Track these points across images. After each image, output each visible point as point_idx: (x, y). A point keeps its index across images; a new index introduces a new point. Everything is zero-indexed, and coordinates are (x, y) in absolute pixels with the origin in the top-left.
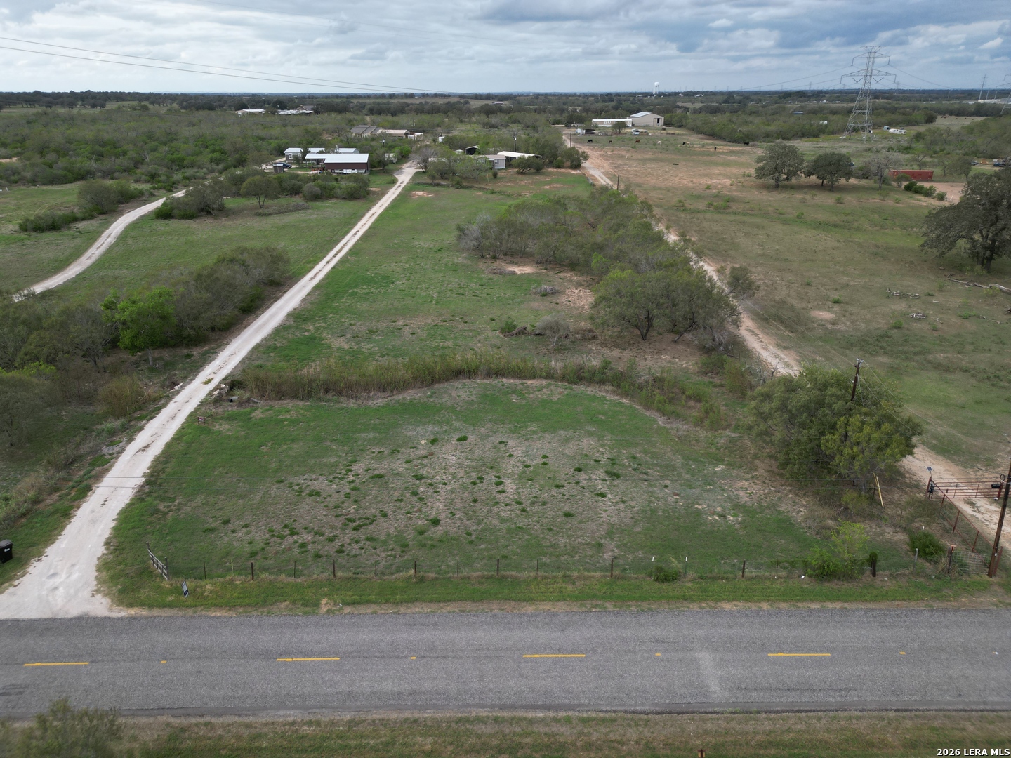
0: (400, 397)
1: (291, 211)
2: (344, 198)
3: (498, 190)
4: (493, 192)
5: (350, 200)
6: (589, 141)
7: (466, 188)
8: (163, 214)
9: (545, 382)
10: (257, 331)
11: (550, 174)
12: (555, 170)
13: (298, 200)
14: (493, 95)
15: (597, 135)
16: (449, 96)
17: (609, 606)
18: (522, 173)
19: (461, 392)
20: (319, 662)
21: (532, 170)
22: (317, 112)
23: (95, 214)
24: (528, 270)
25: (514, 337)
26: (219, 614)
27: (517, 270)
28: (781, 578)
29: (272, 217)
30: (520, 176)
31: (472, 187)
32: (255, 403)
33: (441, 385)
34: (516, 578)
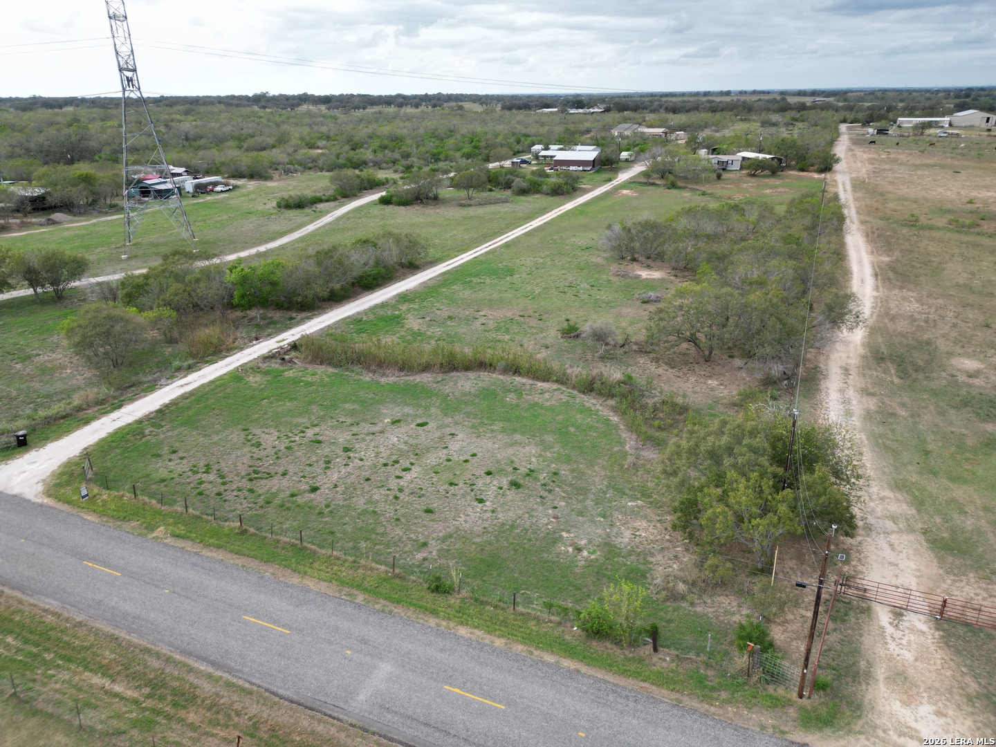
0: (411, 378)
1: (491, 203)
2: (548, 194)
3: (709, 191)
4: (704, 194)
5: (552, 196)
6: (871, 142)
7: (680, 188)
8: (385, 201)
9: (555, 386)
10: (358, 306)
11: (788, 177)
12: (797, 173)
13: (508, 193)
14: (820, 91)
15: (891, 136)
16: (769, 93)
17: (360, 598)
18: (754, 175)
19: (467, 383)
20: (106, 572)
21: (767, 172)
22: (607, 110)
23: (339, 197)
24: (657, 275)
25: (569, 340)
26: (89, 518)
27: (644, 274)
28: (551, 622)
29: (470, 208)
30: (749, 178)
31: (685, 188)
32: (295, 363)
33: (458, 374)
34: (315, 552)
